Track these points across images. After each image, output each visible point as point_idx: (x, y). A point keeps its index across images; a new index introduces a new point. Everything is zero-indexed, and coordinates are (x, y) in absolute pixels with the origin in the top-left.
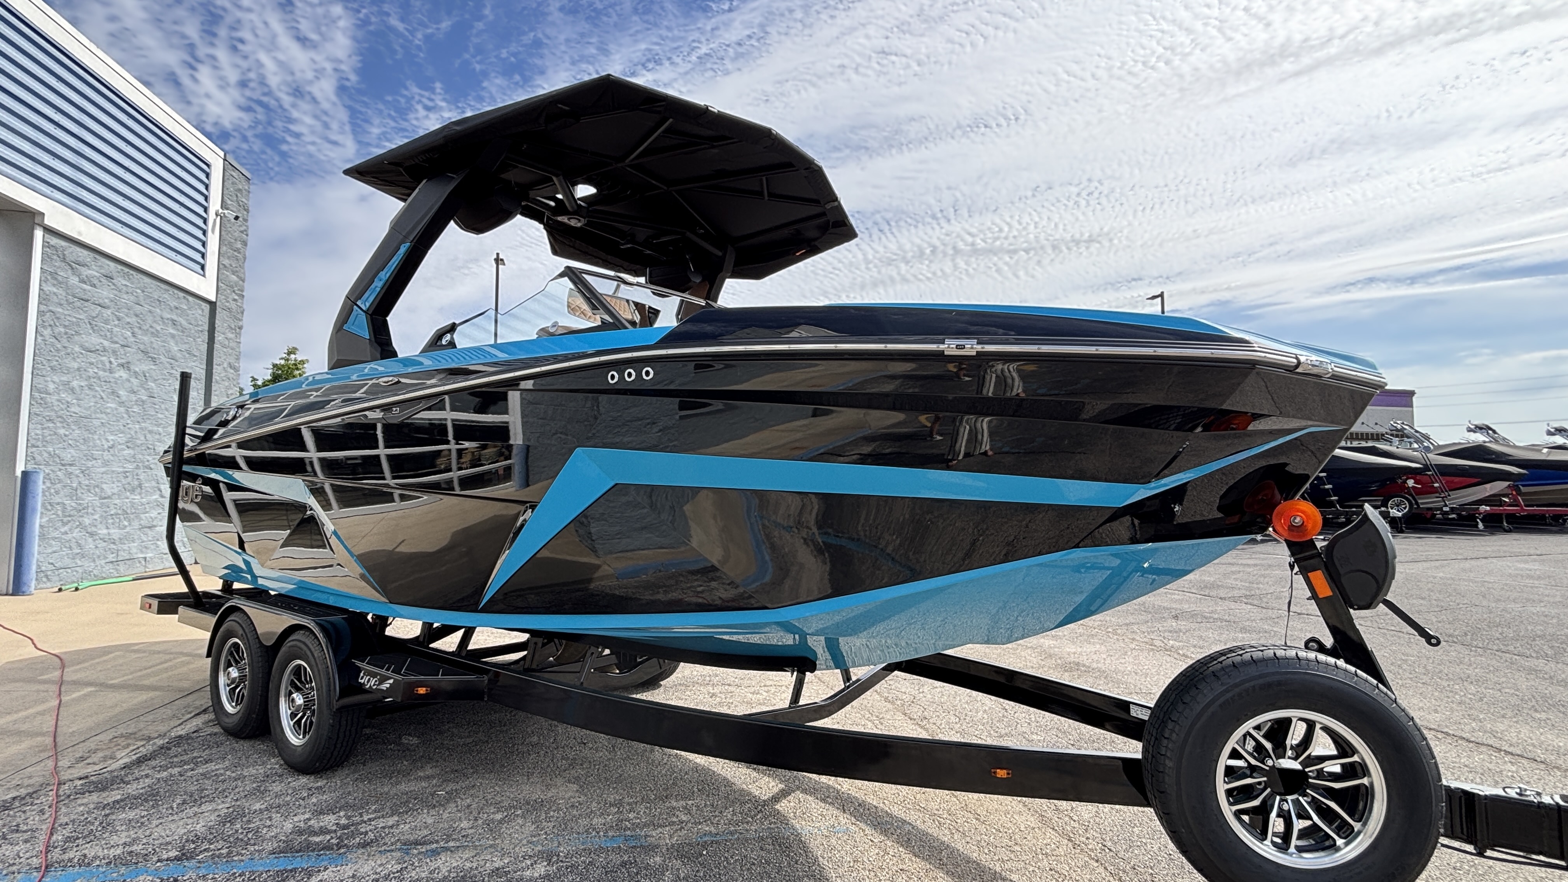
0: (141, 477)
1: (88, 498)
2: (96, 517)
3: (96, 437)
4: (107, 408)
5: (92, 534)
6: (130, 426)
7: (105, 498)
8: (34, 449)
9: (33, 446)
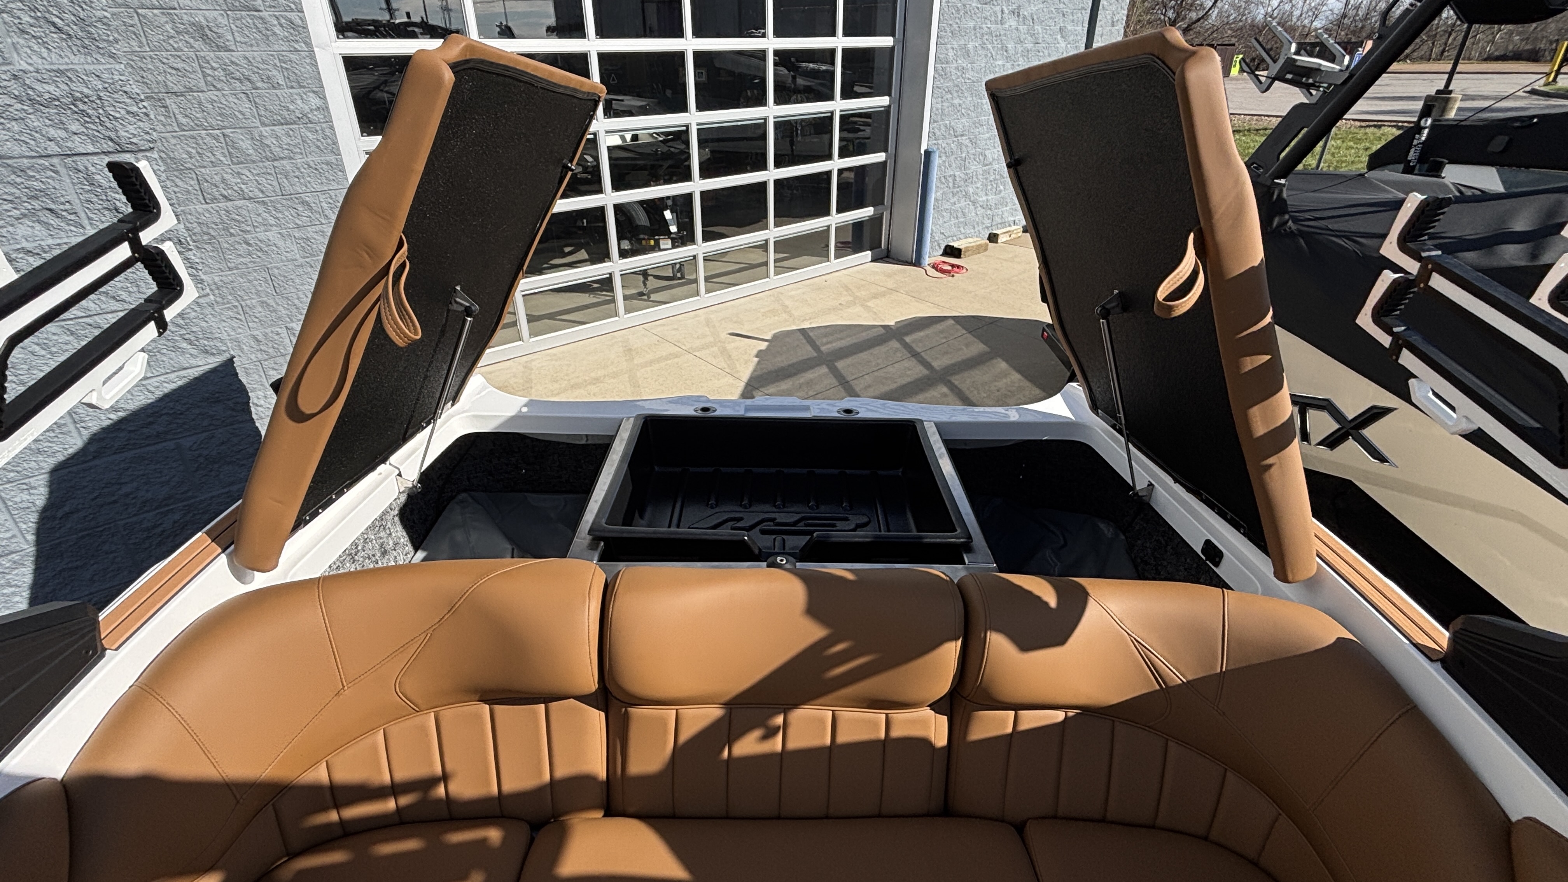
8: (935, 125)
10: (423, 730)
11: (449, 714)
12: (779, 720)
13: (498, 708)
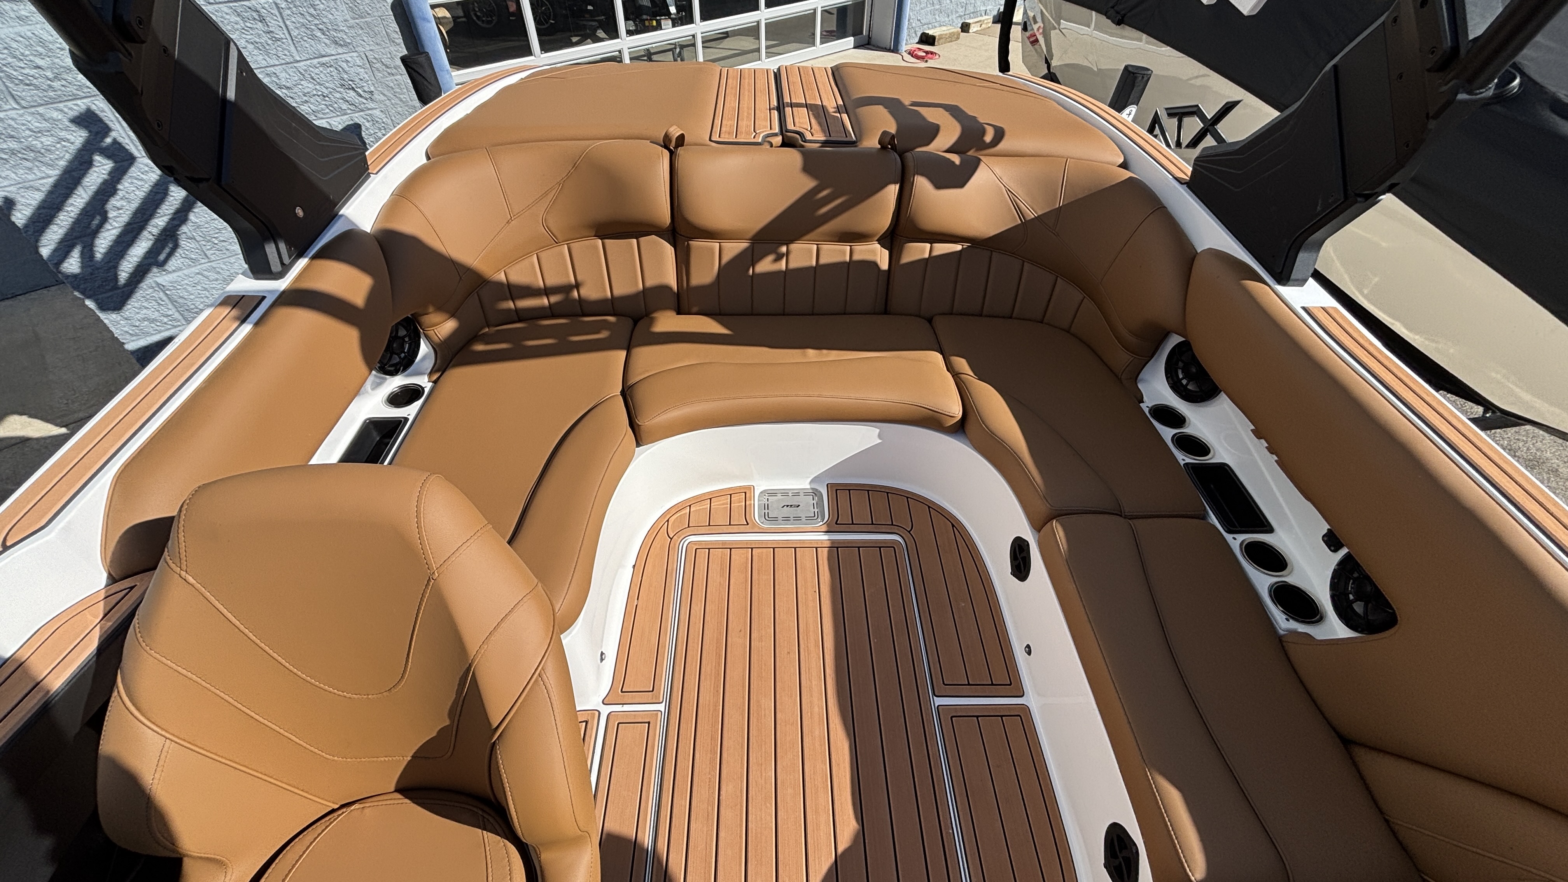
10: (562, 254)
11: (576, 246)
12: (784, 249)
13: (607, 241)
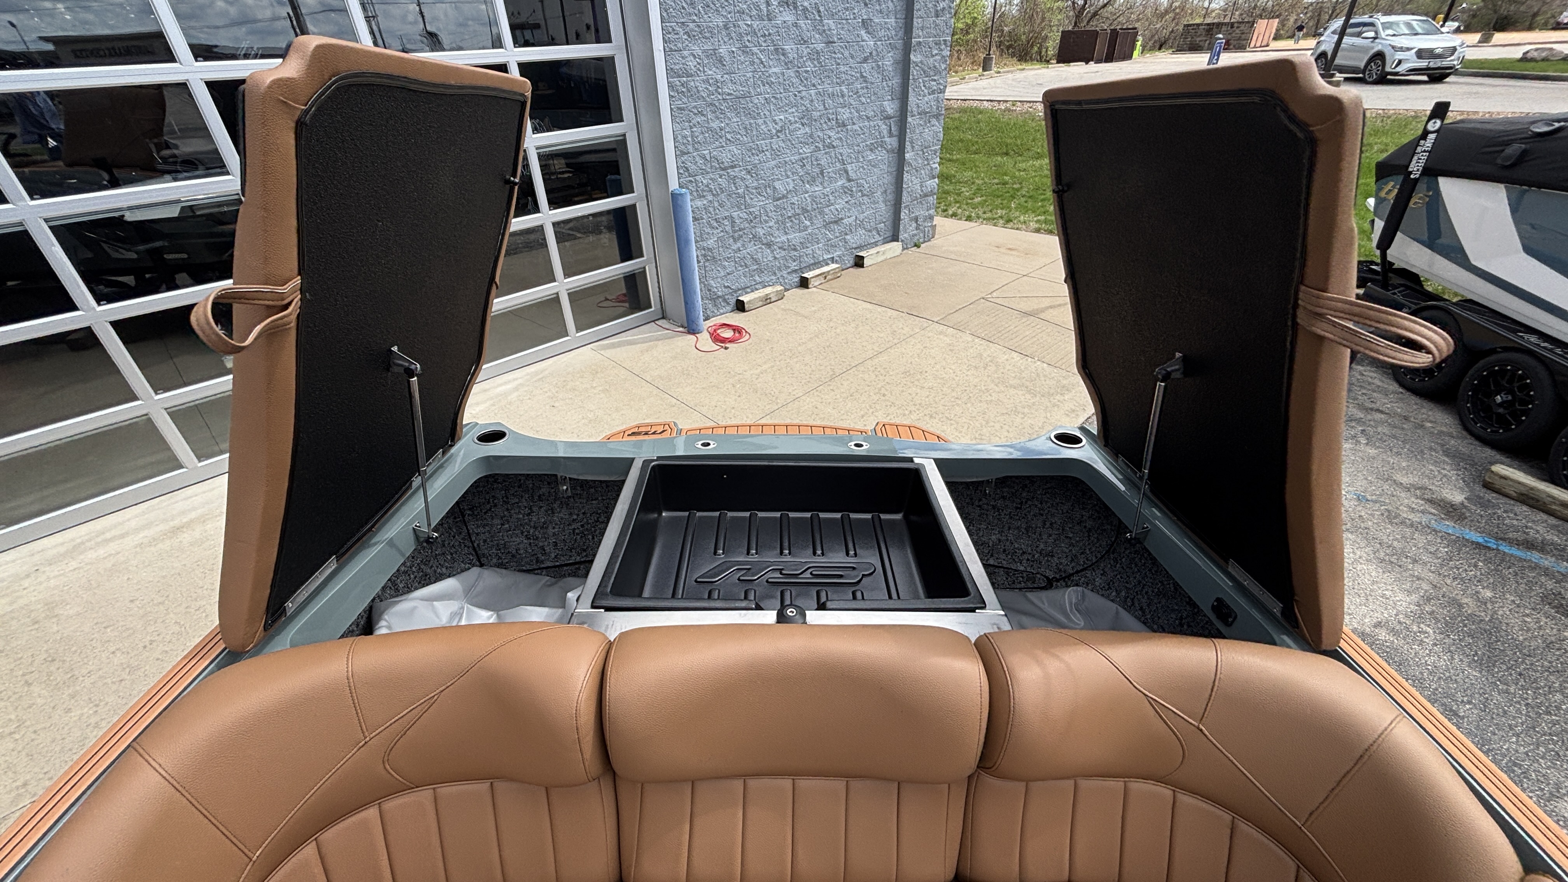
0: (822, 162)
1: (758, 203)
2: (771, 224)
3: (760, 121)
4: (770, 76)
5: (769, 245)
6: (804, 93)
7: (779, 199)
8: (686, 157)
9: (683, 153)
